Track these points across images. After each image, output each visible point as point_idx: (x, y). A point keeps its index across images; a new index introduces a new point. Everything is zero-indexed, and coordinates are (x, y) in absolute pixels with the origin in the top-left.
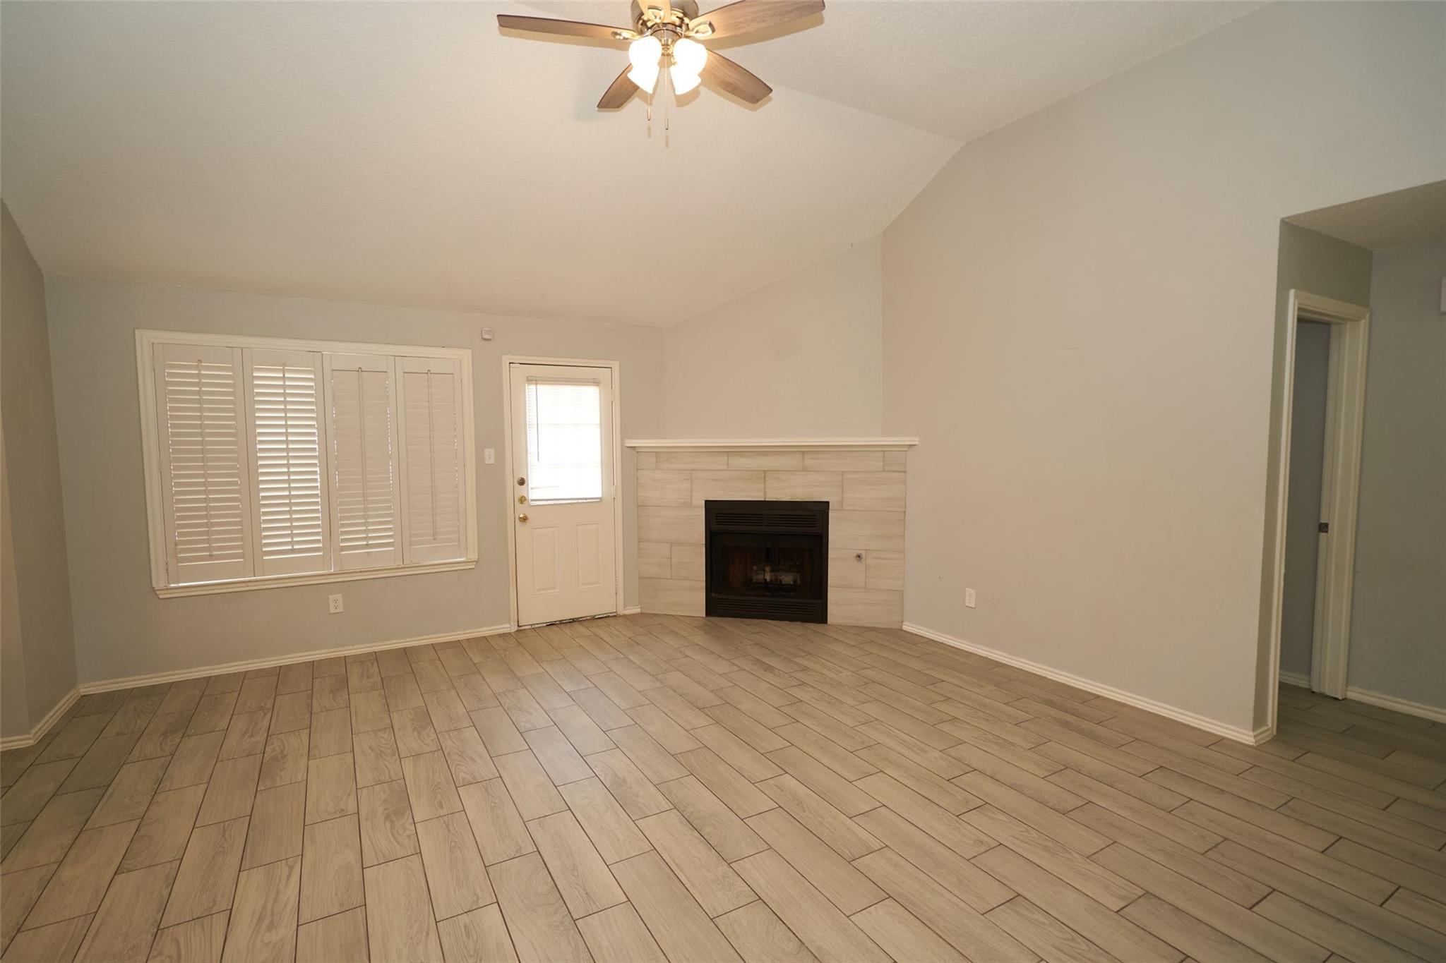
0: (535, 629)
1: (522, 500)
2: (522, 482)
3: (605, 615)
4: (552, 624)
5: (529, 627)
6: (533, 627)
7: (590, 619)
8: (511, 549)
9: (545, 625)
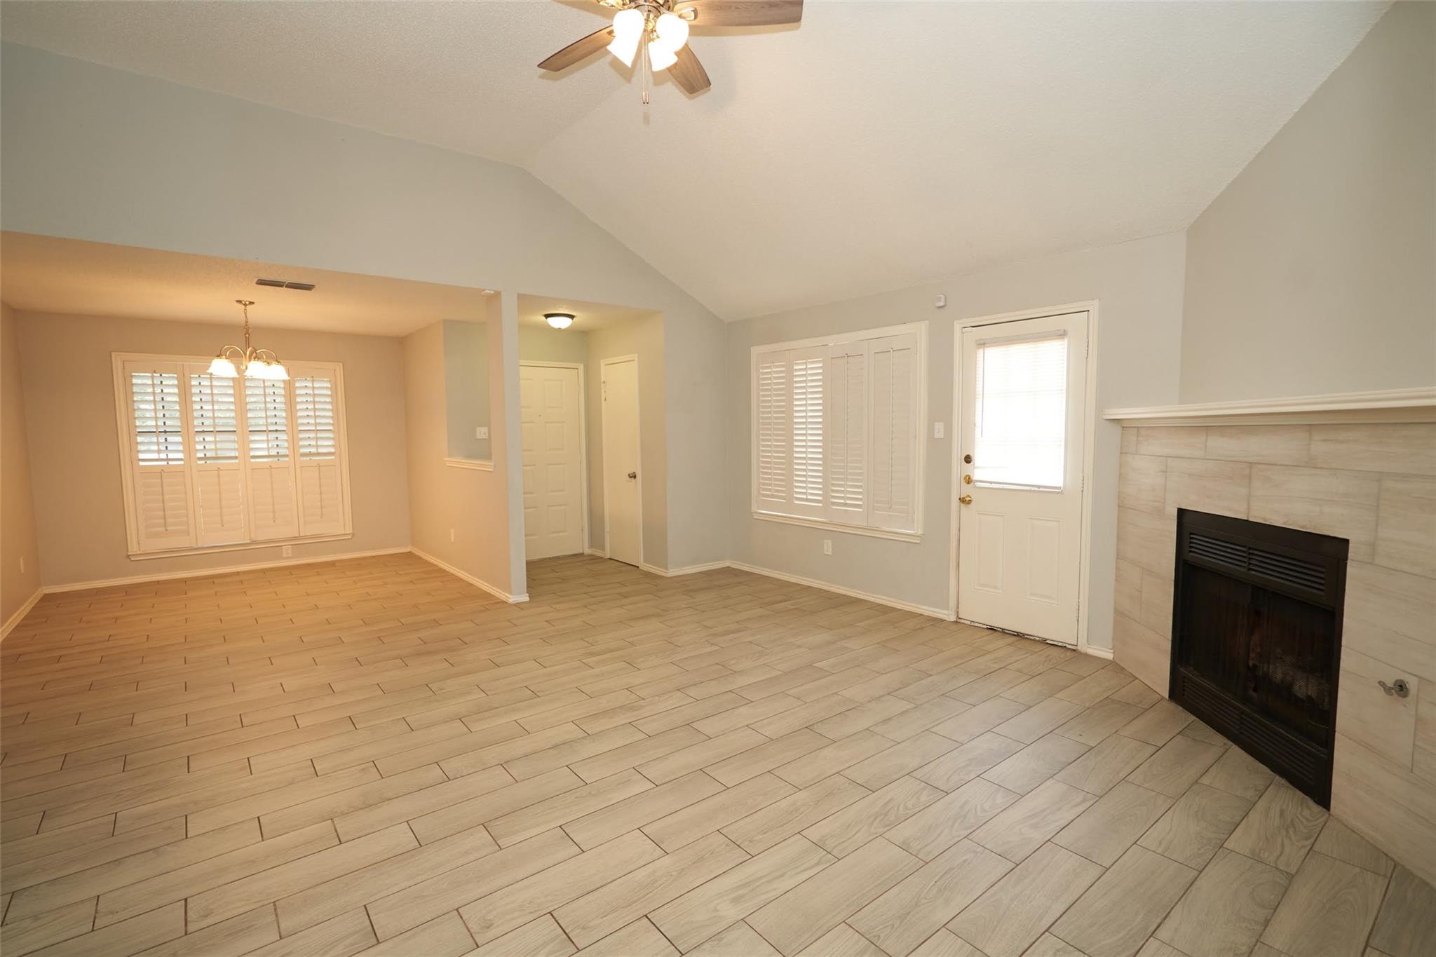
0: (973, 627)
1: (969, 480)
2: (968, 459)
3: (1060, 644)
4: (993, 629)
5: (969, 623)
6: (972, 624)
7: (1039, 641)
8: (954, 531)
9: (985, 627)
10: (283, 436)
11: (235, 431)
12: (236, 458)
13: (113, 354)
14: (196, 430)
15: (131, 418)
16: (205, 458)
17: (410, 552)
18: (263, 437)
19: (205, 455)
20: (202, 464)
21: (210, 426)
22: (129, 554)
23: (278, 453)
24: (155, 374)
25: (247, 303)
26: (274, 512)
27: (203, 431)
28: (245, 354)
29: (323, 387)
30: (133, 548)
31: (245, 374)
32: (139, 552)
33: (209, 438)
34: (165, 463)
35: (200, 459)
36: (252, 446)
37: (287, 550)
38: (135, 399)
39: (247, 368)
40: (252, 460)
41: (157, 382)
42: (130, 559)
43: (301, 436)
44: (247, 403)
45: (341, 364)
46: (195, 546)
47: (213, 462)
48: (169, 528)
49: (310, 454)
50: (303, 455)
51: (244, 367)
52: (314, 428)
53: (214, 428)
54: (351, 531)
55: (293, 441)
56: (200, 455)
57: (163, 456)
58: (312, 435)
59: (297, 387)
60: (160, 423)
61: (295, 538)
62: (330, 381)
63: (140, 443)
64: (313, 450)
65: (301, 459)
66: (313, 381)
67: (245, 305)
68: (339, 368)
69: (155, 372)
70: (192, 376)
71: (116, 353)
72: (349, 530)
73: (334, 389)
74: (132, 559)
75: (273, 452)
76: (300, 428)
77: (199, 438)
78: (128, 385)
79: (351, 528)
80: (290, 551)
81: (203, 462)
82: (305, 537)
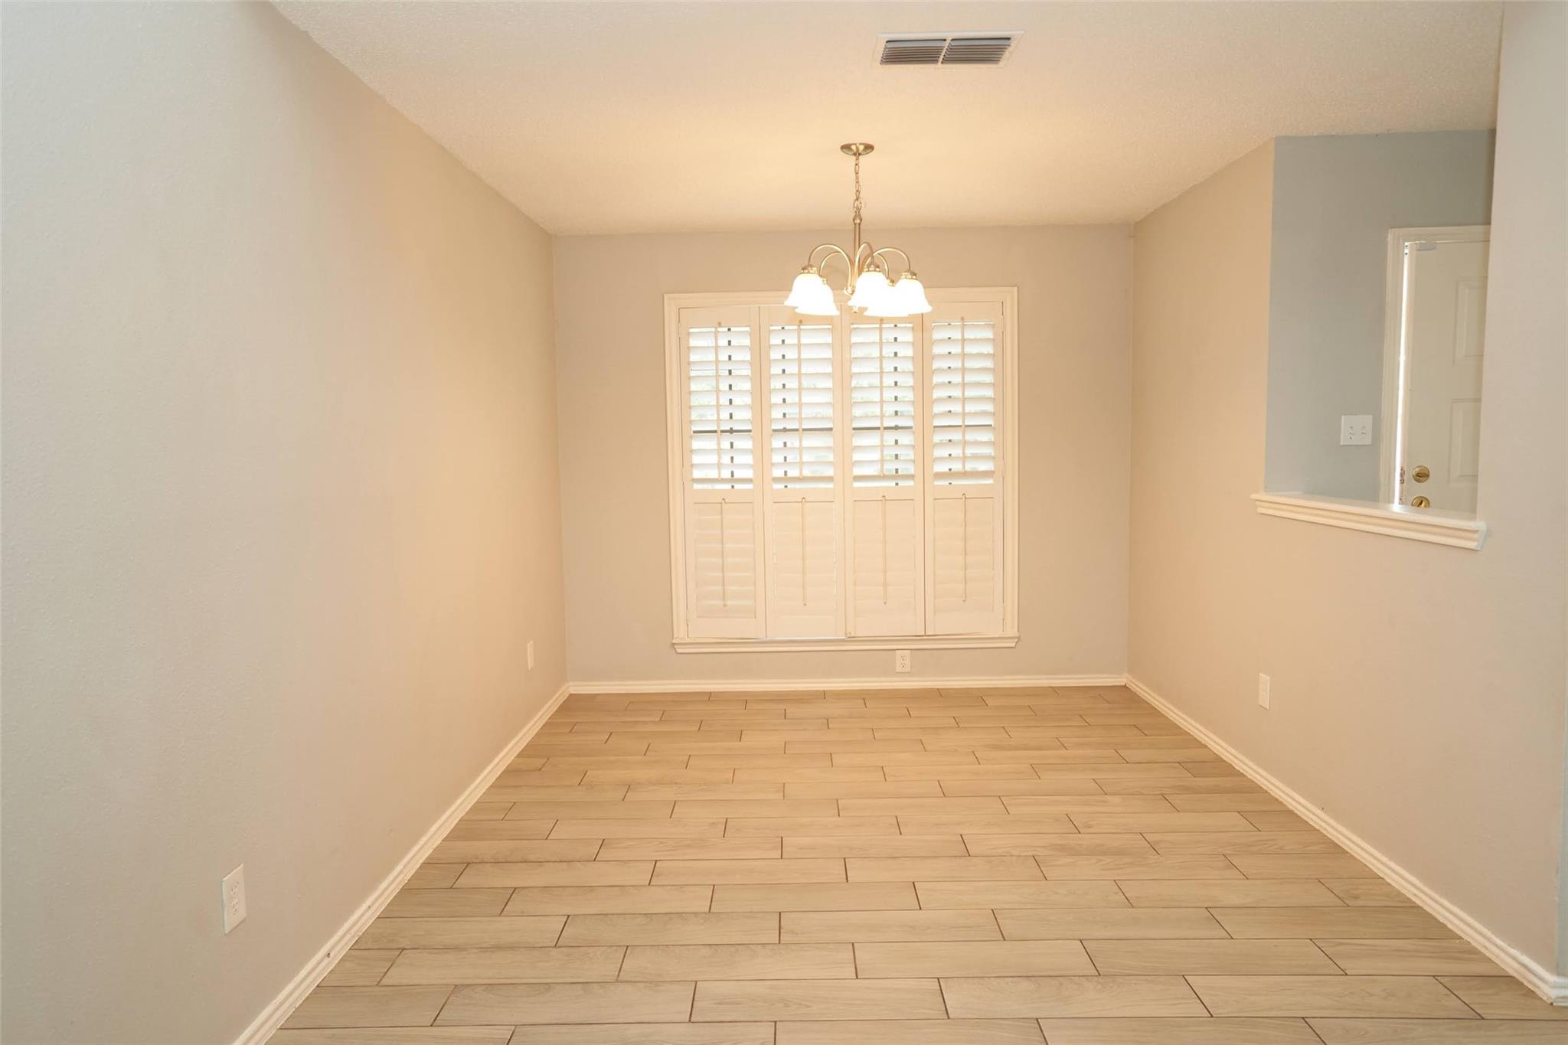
10: (906, 439)
11: (831, 429)
12: (830, 479)
13: (666, 296)
14: (774, 427)
15: (685, 407)
16: (786, 478)
17: (1125, 687)
18: (873, 439)
19: (786, 472)
20: (779, 489)
21: (793, 419)
22: (674, 641)
23: (897, 470)
24: (720, 329)
25: (861, 148)
26: (885, 585)
27: (785, 430)
28: (852, 263)
29: (980, 339)
30: (680, 634)
31: (850, 303)
32: (688, 640)
33: (793, 441)
34: (728, 486)
35: (776, 480)
36: (856, 457)
37: (903, 660)
38: (693, 374)
39: (853, 291)
40: (857, 485)
41: (723, 342)
42: (675, 649)
43: (937, 438)
44: (852, 376)
45: (1016, 289)
46: (762, 637)
47: (798, 486)
48: (729, 603)
49: (950, 474)
50: (939, 476)
51: (850, 290)
52: (960, 423)
53: (800, 424)
54: (1017, 635)
55: (924, 448)
56: (778, 473)
57: (726, 474)
58: (956, 436)
59: (935, 341)
60: (725, 415)
61: (918, 638)
62: (993, 326)
63: (695, 450)
64: (957, 467)
65: (936, 483)
66: (963, 327)
67: (857, 154)
68: (1010, 296)
69: (720, 325)
70: (772, 328)
71: (671, 295)
72: (1012, 631)
73: (999, 341)
74: (679, 651)
75: (890, 468)
76: (937, 423)
77: (777, 443)
78: (684, 349)
79: (1016, 630)
80: (907, 662)
81: (782, 486)
82: (934, 637)
